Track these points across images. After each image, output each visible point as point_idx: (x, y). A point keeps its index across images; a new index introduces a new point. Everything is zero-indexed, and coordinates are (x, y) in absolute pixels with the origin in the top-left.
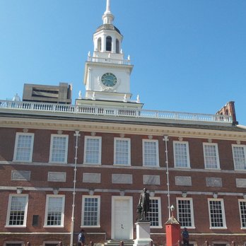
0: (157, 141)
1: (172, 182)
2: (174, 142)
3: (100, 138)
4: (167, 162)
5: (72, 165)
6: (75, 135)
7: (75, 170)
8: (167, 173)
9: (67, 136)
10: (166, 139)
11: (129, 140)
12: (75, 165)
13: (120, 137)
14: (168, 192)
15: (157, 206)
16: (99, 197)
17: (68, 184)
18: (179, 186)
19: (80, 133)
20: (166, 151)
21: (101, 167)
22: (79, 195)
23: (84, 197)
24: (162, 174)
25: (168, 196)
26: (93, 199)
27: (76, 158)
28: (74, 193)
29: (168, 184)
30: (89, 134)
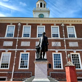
0: (58, 26)
1: (67, 45)
2: (67, 26)
3: (30, 26)
4: (64, 35)
5: (16, 38)
6: (18, 25)
7: (17, 40)
8: (65, 41)
9: (15, 26)
10: (63, 25)
11: (44, 26)
12: (17, 38)
13: (40, 25)
14: (66, 50)
15: (60, 57)
16: (29, 53)
17: (13, 47)
18: (71, 47)
19: (21, 24)
20: (63, 31)
21: (30, 38)
22: (19, 52)
23: (21, 53)
24: (62, 41)
25: (66, 52)
26: (26, 54)
27: (18, 35)
28: (16, 51)
29: (65, 46)
30: (25, 24)
